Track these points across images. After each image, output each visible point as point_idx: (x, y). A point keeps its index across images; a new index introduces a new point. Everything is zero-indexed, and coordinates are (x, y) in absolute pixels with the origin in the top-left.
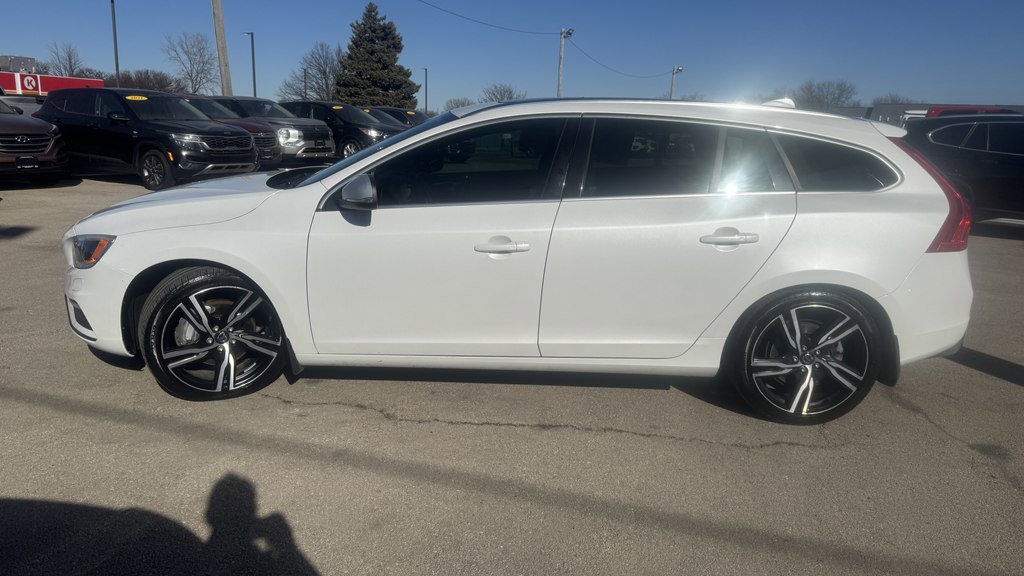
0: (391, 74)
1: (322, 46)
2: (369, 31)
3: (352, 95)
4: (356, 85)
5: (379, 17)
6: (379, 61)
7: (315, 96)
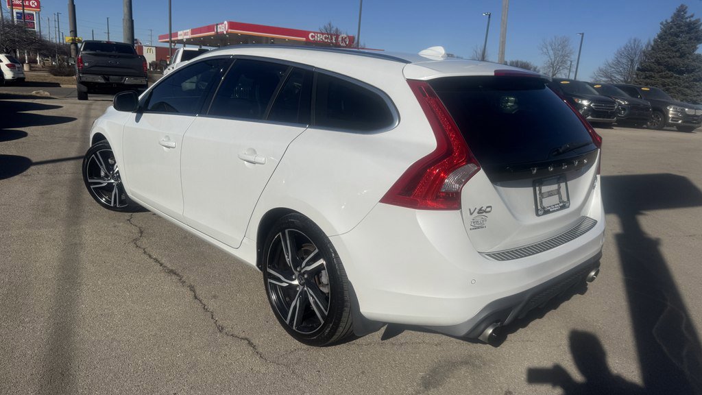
0: (686, 61)
1: (635, 41)
2: (675, 27)
3: (646, 77)
4: (652, 70)
5: (687, 15)
6: (678, 51)
7: (604, 79)
